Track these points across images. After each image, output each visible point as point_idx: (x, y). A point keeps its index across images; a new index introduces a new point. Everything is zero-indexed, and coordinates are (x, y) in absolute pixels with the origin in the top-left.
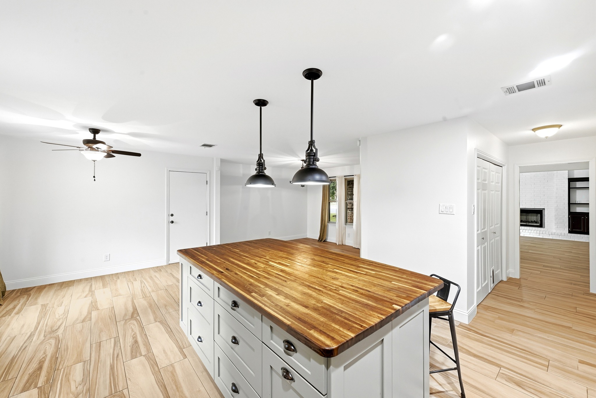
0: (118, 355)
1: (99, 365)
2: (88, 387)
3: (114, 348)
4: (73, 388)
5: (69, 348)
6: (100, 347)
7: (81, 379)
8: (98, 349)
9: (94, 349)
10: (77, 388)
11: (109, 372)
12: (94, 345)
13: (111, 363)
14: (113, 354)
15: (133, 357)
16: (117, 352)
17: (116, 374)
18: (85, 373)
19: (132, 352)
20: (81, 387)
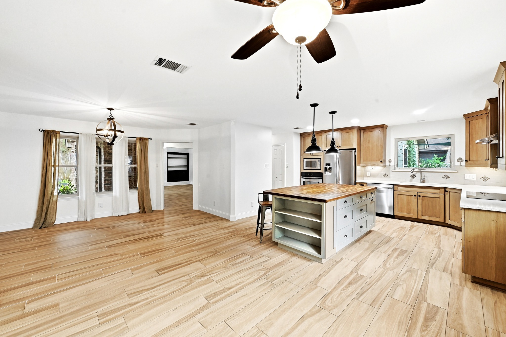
0: (369, 284)
1: (384, 287)
2: (397, 280)
3: (367, 291)
4: (405, 286)
5: (397, 323)
6: (374, 301)
7: (399, 287)
8: (376, 300)
9: (379, 303)
10: (403, 284)
11: (382, 279)
12: (377, 306)
13: (377, 282)
14: (371, 287)
15: (362, 276)
16: (368, 286)
17: (379, 276)
18: (395, 289)
19: (360, 280)
20: (400, 283)
